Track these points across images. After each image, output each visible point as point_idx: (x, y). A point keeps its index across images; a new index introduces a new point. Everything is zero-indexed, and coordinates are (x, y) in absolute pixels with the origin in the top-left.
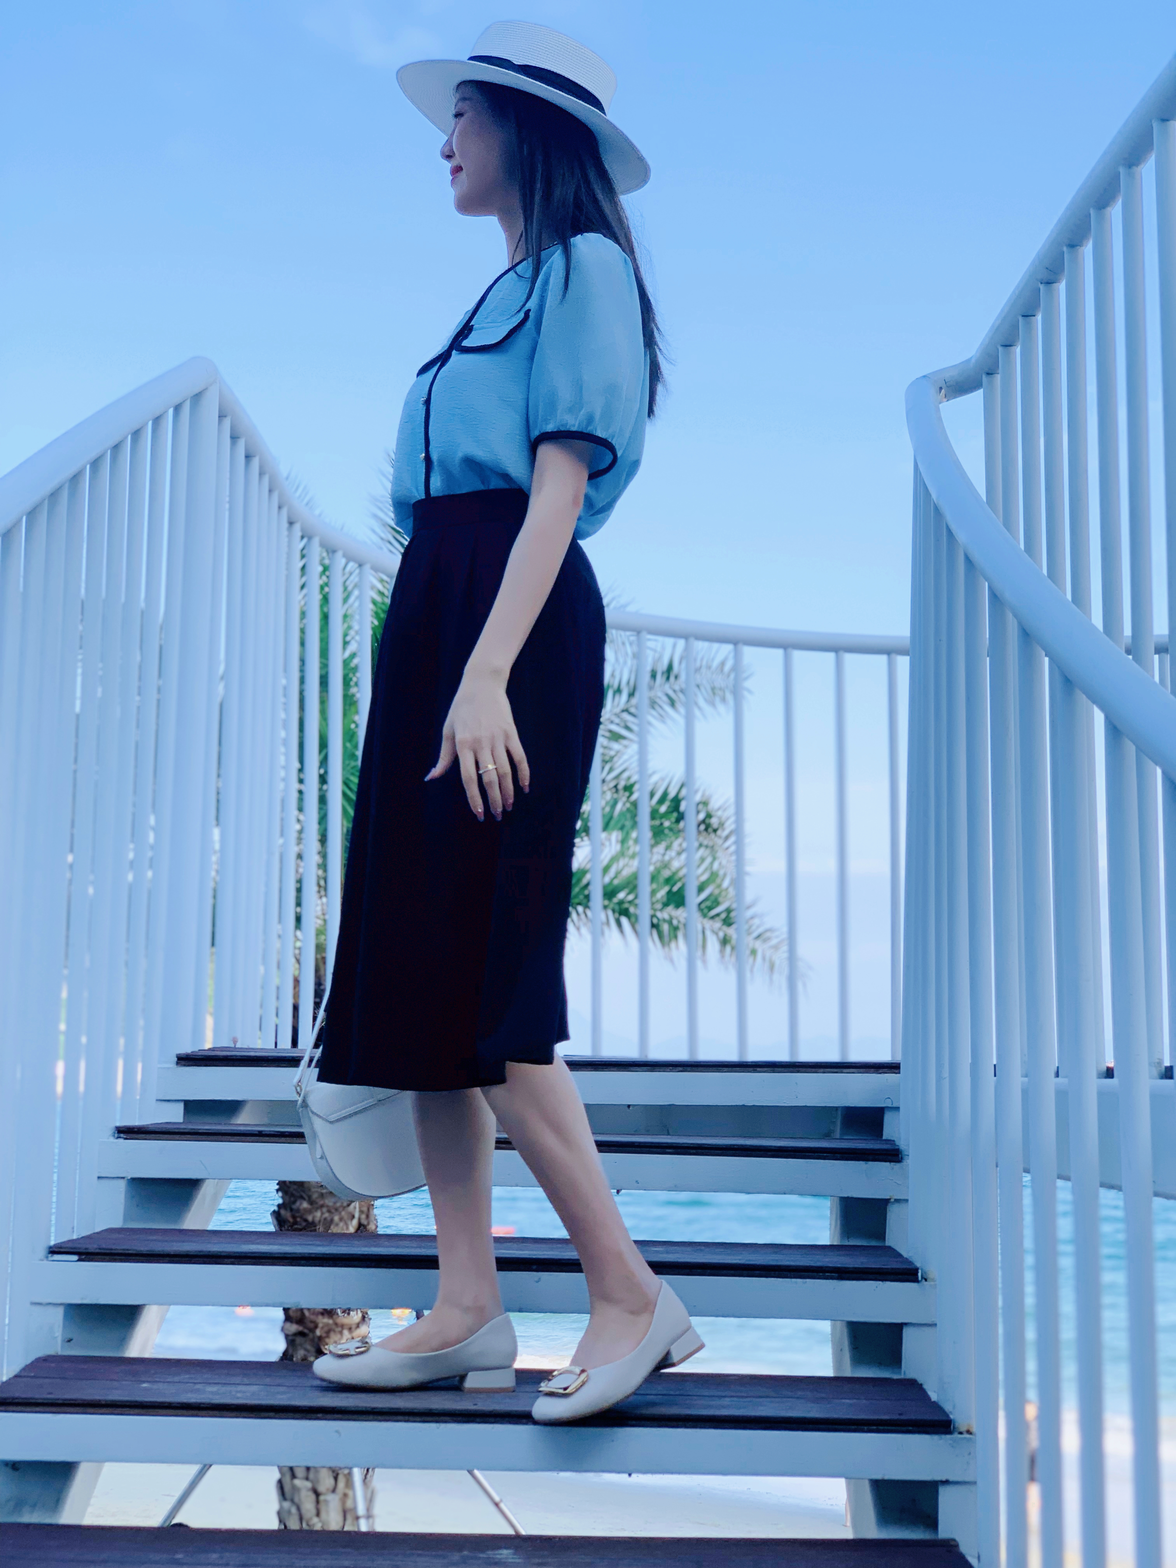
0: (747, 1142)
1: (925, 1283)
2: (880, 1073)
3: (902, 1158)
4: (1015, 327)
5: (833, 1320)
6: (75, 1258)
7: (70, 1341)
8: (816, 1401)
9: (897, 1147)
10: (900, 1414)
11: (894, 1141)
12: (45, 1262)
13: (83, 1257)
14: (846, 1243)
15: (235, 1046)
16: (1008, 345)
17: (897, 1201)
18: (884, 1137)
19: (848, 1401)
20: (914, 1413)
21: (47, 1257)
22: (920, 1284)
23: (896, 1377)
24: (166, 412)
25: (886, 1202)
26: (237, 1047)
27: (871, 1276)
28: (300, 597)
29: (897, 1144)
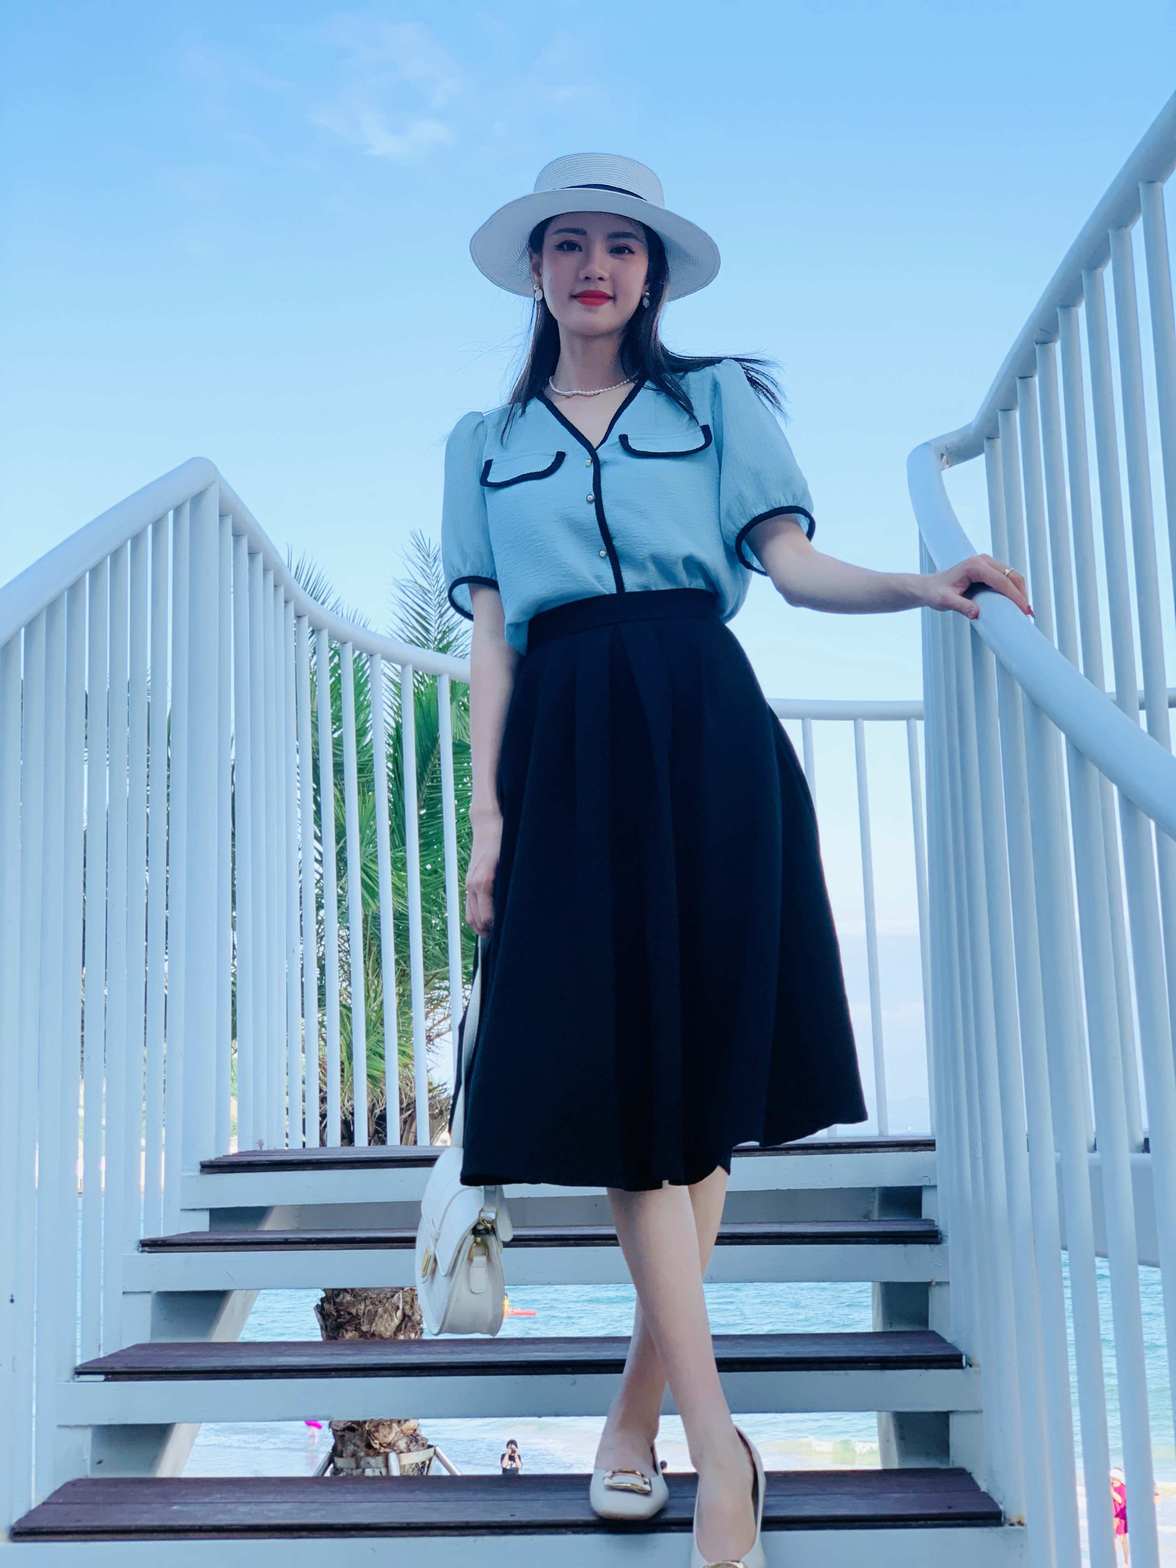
1: (970, 1369)
2: (916, 1151)
3: (941, 1239)
4: (1013, 390)
5: (879, 1411)
6: (102, 1377)
7: (100, 1462)
9: (936, 1228)
10: (950, 1508)
11: (933, 1221)
12: (72, 1383)
13: (110, 1376)
14: (889, 1329)
15: (261, 1149)
16: (1007, 410)
17: (939, 1284)
18: (923, 1217)
19: (896, 1496)
20: (964, 1505)
21: (73, 1378)
22: (964, 1370)
23: (944, 1466)
24: (166, 514)
25: (927, 1285)
27: (915, 1365)
29: (936, 1224)
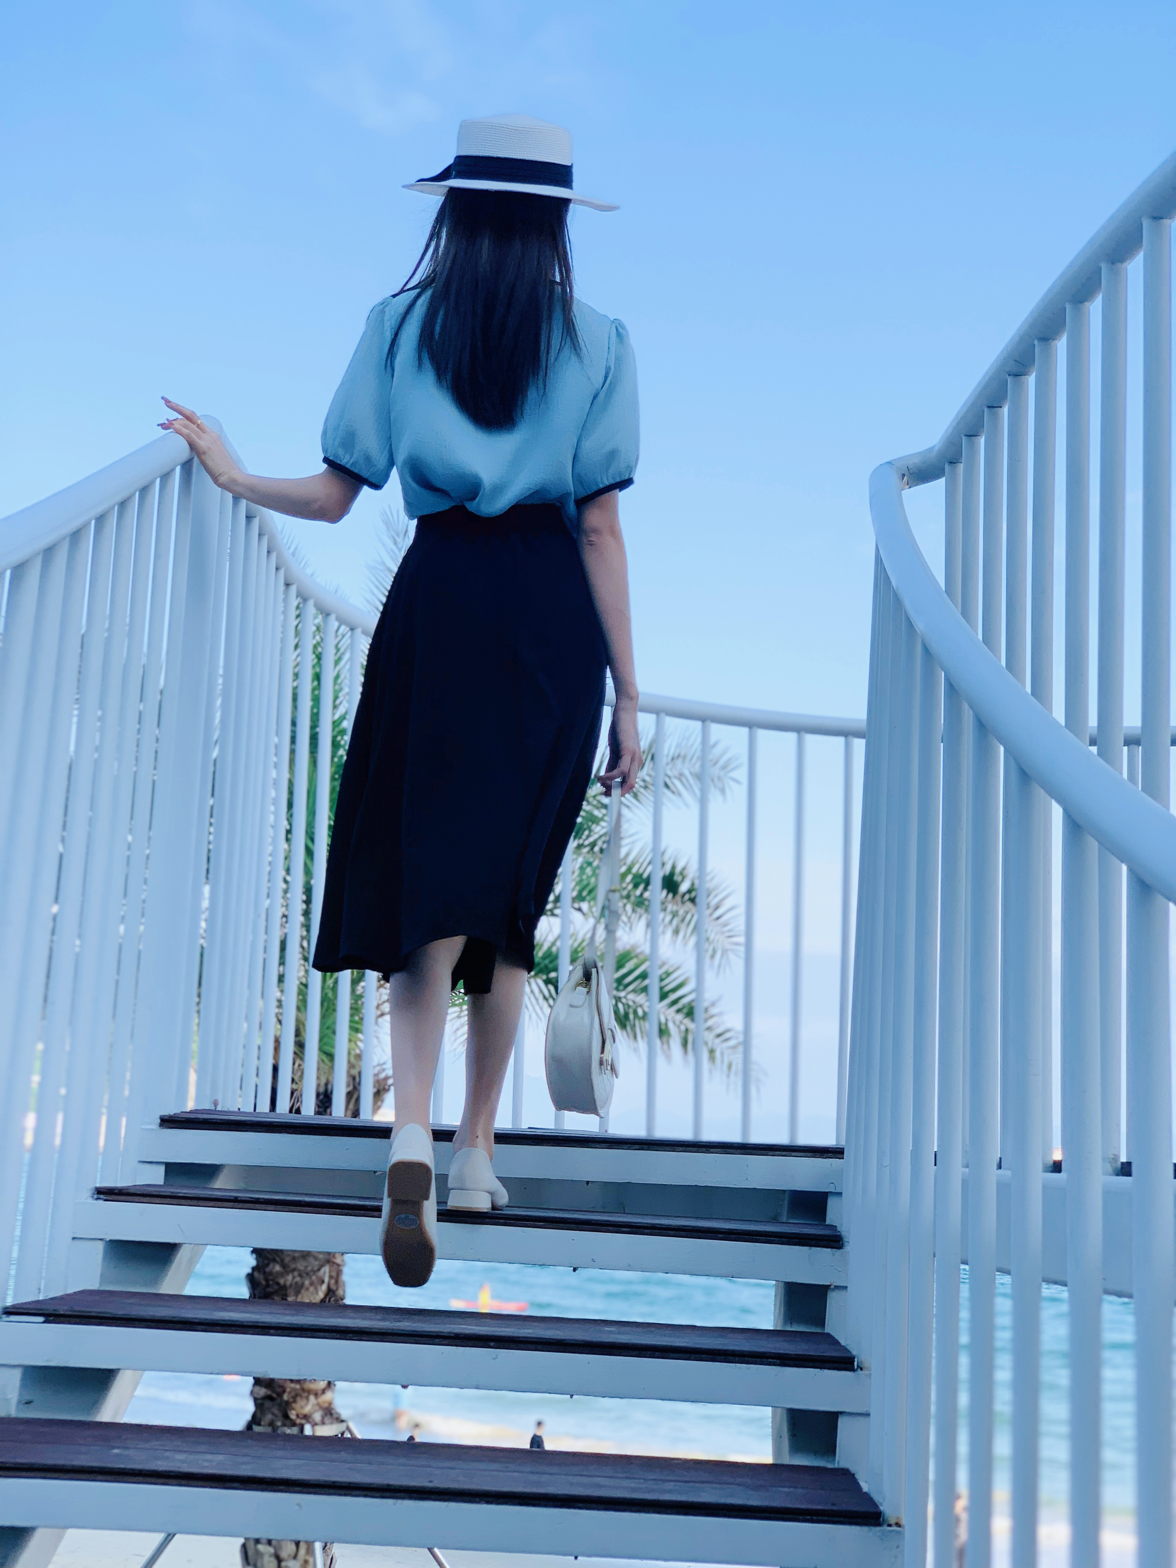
0: (698, 1223)
1: (861, 1372)
2: (825, 1158)
3: (842, 1244)
4: (979, 417)
5: (774, 1407)
6: (41, 1320)
7: (27, 1402)
8: (756, 1488)
9: (839, 1234)
11: (836, 1226)
13: (51, 1319)
14: (789, 1328)
15: (216, 1109)
16: (972, 435)
17: (838, 1287)
18: (827, 1223)
20: (846, 1504)
22: (855, 1373)
23: (830, 1466)
24: (174, 469)
25: (826, 1288)
26: (217, 1109)
27: (810, 1364)
28: (294, 656)
29: (839, 1230)
